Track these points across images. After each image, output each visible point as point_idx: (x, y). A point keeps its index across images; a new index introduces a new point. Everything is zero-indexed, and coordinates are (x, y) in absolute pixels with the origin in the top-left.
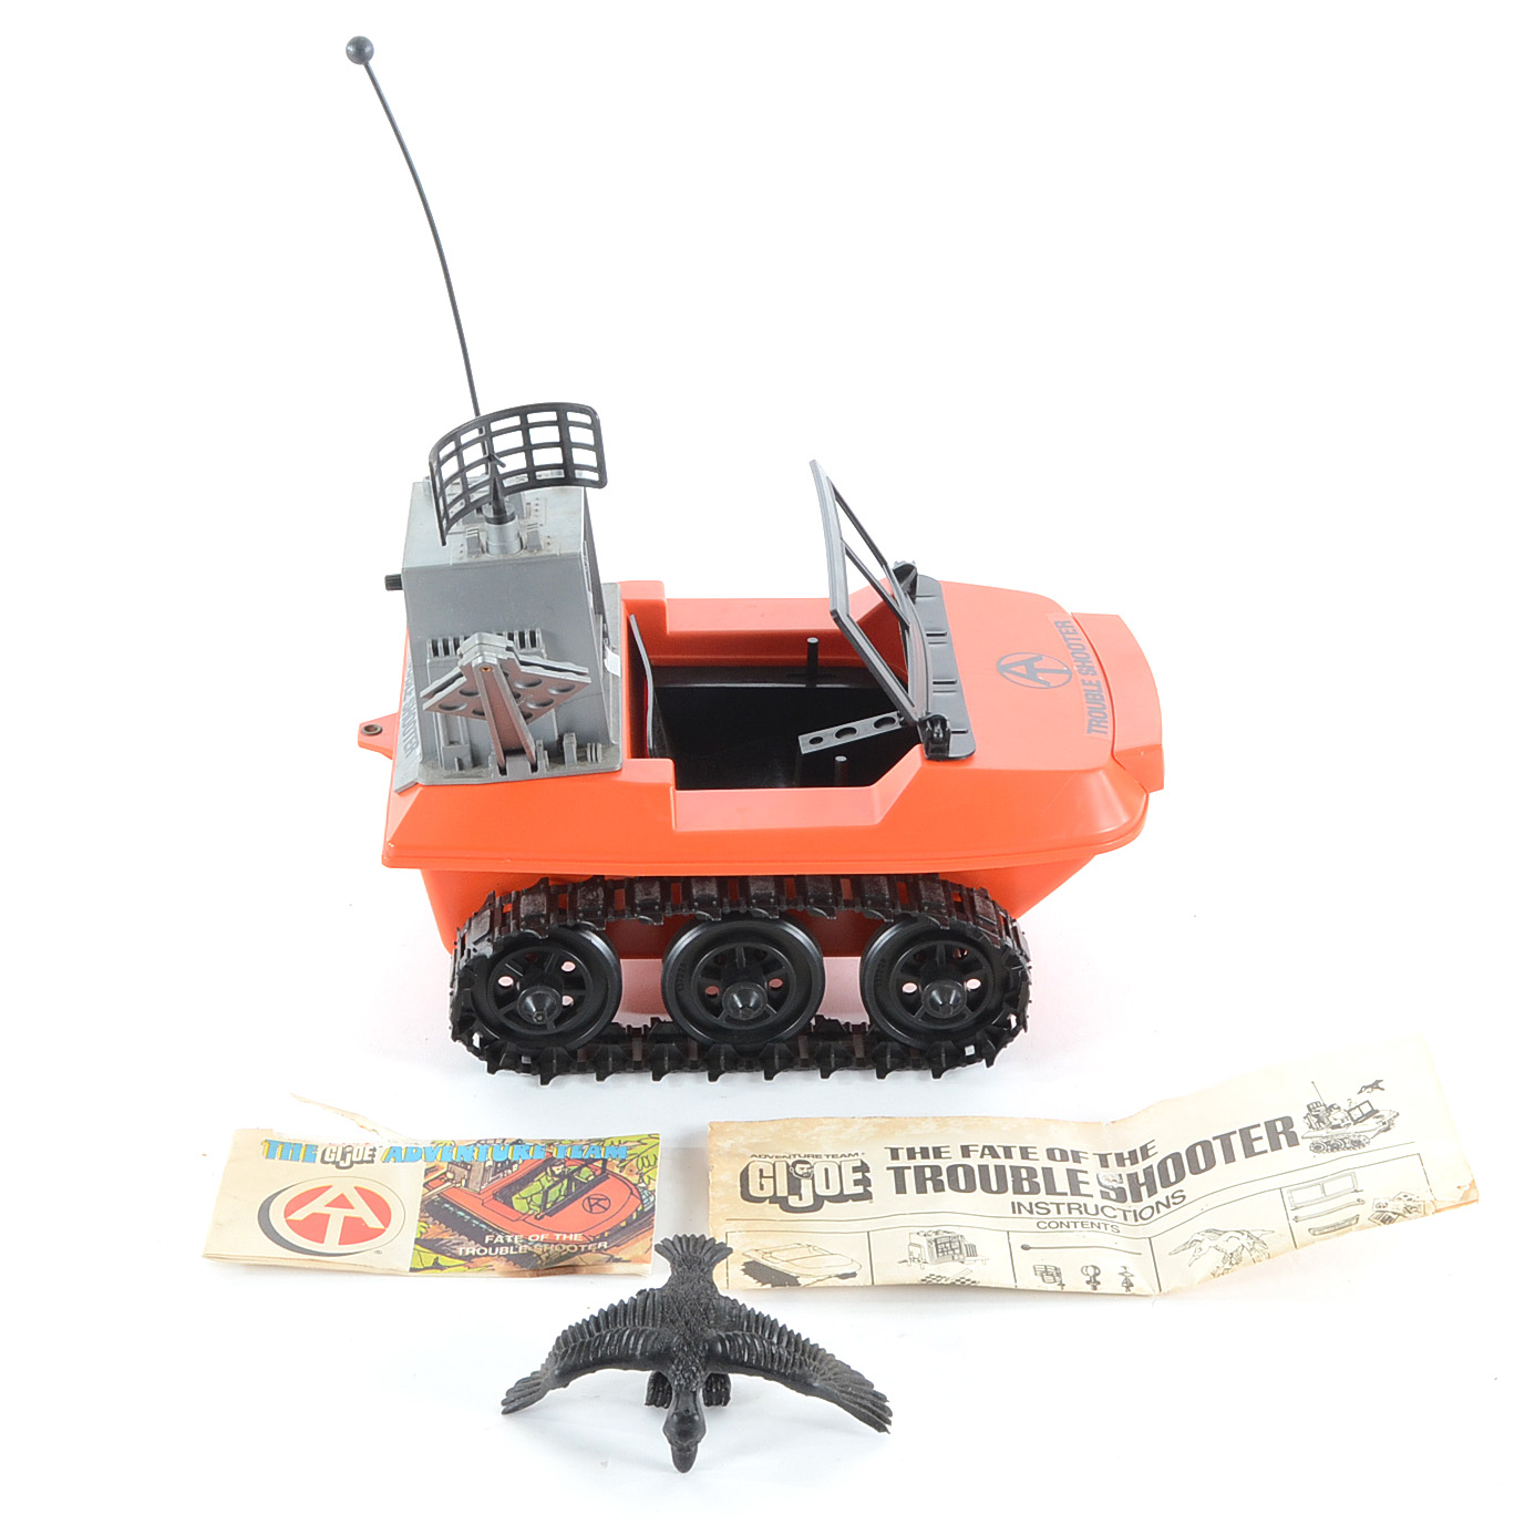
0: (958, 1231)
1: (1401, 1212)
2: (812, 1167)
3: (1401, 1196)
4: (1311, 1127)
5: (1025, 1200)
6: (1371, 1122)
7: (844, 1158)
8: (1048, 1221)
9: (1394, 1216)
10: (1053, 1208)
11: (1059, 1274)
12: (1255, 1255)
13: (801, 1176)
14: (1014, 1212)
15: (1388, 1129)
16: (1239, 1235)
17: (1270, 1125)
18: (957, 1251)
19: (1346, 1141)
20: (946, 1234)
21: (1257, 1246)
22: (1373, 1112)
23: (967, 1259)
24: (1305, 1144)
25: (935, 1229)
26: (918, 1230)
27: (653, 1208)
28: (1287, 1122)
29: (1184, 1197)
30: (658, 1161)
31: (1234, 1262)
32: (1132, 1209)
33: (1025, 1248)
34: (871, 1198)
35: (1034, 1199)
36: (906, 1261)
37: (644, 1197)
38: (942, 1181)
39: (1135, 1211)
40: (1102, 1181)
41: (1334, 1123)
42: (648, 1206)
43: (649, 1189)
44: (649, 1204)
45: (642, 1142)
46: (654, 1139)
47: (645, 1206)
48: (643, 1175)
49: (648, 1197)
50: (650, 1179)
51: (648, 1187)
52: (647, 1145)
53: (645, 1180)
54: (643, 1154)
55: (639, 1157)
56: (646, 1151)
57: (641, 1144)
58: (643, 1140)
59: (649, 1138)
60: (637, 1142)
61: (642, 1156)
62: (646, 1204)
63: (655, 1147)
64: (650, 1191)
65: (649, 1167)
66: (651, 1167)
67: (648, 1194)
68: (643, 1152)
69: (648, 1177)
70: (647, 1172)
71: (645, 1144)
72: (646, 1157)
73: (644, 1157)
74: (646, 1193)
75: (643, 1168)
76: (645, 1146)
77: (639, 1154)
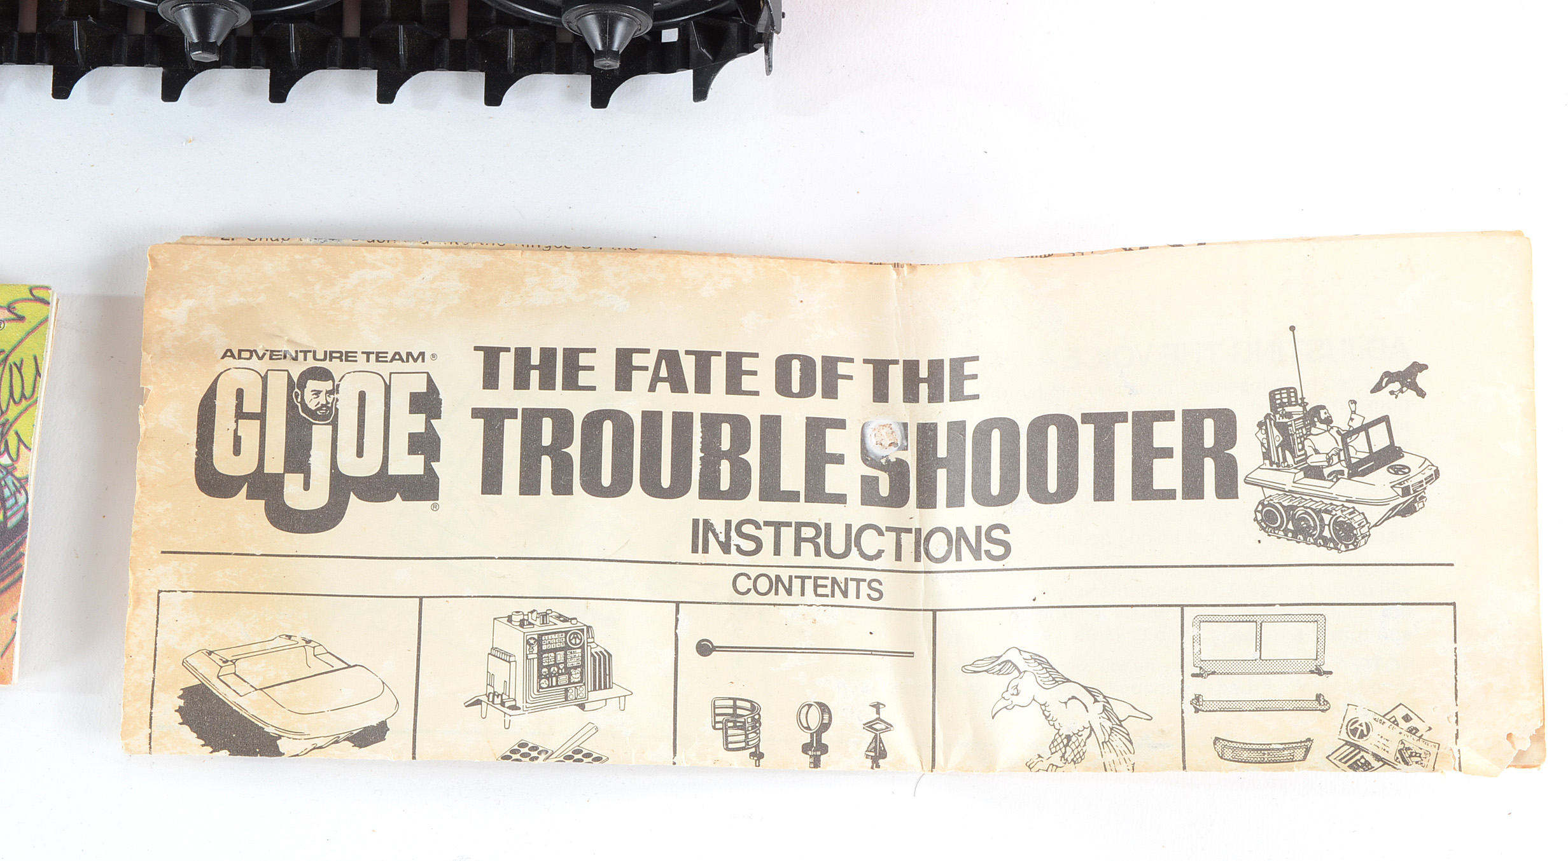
0: (582, 613)
1: (1390, 757)
2: (335, 390)
3: (1399, 714)
4: (1267, 455)
5: (719, 512)
6: (1381, 482)
7: (397, 366)
8: (753, 573)
9: (1375, 764)
10: (767, 535)
11: (756, 723)
12: (1110, 757)
13: (312, 413)
14: (695, 550)
15: (1408, 510)
16: (1088, 699)
17: (1193, 420)
18: (576, 676)
19: (1327, 518)
20: (561, 625)
21: (1117, 740)
22: (1389, 456)
23: (593, 695)
24: (1249, 497)
25: (542, 606)
26: (510, 606)
27: (24, 519)
28: (1226, 421)
29: (1007, 546)
30: (43, 382)
31: (1069, 755)
32: (914, 525)
33: (705, 648)
34: (435, 497)
35: (735, 510)
36: (478, 702)
37: (5, 492)
38: (569, 458)
39: (918, 531)
40: (871, 443)
41: (1314, 460)
42: (14, 515)
43: (17, 470)
44: (15, 509)
45: (16, 312)
46: (40, 304)
47: (9, 514)
48: (7, 426)
49: (14, 492)
50: (20, 440)
51: (16, 465)
52: (24, 323)
53: (9, 444)
54: (14, 354)
55: (5, 365)
56: (20, 342)
57: (13, 316)
58: (17, 305)
59: (30, 297)
60: (6, 311)
61: (11, 360)
62: (11, 508)
63: (39, 330)
64: (18, 474)
65: (21, 400)
66: (24, 403)
67: (13, 483)
68: (16, 347)
69: (17, 433)
70: (16, 419)
71: (22, 317)
72: (18, 364)
73: (15, 364)
74: (9, 480)
75: (8, 405)
76: (21, 324)
77: (7, 352)
